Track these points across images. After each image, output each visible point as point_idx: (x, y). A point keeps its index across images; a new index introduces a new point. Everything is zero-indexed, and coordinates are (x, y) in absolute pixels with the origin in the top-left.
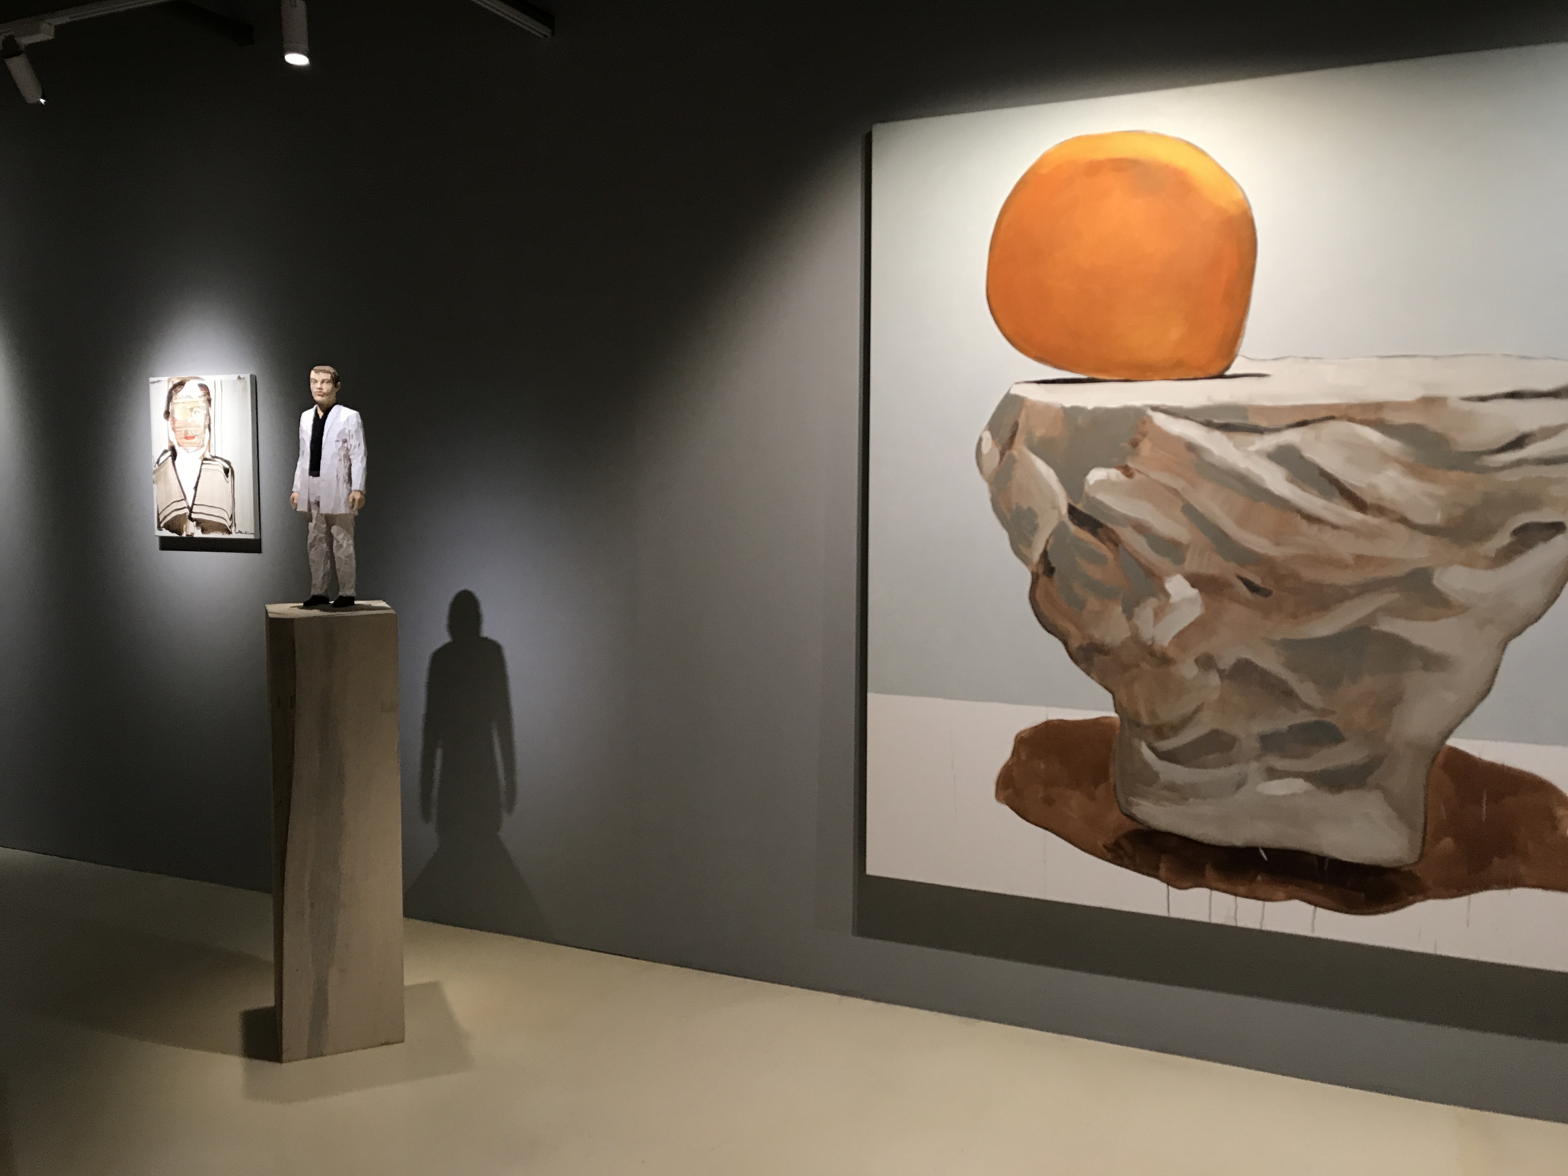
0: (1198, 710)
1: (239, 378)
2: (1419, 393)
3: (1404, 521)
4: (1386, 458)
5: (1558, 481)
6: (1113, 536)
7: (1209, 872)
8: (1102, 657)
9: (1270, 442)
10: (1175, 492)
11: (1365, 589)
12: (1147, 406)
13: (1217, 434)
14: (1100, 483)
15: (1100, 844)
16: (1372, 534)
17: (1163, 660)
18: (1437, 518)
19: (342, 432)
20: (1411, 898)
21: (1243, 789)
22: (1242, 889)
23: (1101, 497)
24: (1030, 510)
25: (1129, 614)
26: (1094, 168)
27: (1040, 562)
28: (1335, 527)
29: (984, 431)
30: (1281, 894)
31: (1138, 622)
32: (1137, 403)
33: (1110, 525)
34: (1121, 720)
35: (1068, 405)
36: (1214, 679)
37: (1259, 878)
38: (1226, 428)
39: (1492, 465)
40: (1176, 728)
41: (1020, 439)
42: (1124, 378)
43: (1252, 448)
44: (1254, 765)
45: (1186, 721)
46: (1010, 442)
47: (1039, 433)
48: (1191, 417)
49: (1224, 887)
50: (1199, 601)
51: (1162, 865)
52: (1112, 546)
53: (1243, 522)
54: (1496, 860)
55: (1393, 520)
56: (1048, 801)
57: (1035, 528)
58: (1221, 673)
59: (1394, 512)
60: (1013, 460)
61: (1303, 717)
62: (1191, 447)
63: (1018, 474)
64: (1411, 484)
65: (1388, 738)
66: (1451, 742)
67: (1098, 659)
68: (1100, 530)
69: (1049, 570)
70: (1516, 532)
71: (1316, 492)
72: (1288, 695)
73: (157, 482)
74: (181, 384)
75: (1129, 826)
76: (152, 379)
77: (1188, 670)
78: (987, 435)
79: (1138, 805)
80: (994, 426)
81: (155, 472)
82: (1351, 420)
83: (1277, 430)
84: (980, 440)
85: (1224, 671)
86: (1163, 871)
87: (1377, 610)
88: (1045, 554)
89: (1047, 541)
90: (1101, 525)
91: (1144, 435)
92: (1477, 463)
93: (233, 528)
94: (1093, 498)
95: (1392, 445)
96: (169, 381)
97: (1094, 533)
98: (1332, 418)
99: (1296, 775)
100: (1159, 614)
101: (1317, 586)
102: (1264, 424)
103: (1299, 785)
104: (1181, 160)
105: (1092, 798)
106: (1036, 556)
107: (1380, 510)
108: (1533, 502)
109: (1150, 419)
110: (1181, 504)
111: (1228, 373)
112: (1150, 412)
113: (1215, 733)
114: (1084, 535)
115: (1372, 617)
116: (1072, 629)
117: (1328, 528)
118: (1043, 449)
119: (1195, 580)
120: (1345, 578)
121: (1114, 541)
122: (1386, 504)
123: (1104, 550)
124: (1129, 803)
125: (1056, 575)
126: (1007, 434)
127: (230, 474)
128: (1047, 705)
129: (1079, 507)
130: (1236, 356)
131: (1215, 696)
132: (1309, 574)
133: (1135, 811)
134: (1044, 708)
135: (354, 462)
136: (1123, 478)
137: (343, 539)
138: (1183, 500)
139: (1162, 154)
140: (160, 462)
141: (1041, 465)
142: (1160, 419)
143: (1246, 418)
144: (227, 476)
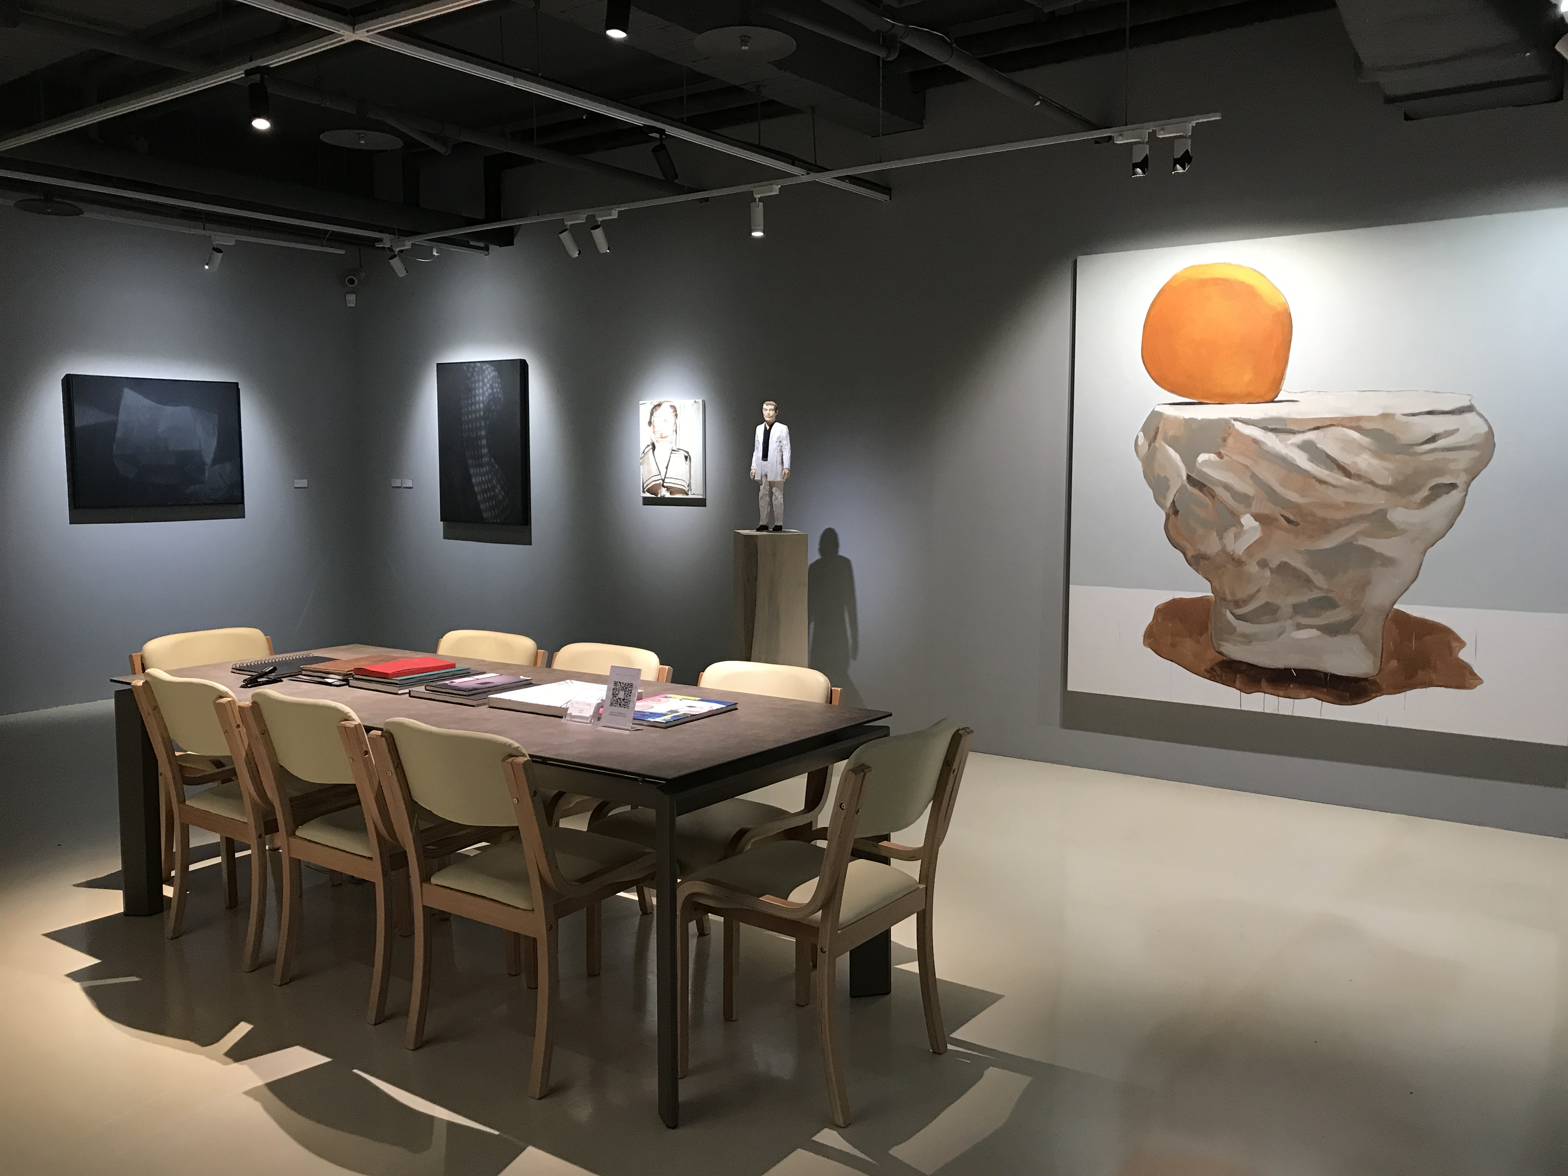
0: (1258, 591)
1: (695, 402)
2: (1380, 412)
3: (1372, 483)
4: (1362, 448)
5: (1454, 460)
6: (1212, 493)
7: (1264, 683)
8: (1206, 562)
9: (1299, 438)
10: (1247, 467)
11: (1349, 522)
12: (1231, 418)
13: (1270, 434)
14: (1205, 462)
15: (1203, 669)
16: (1353, 490)
17: (1239, 563)
18: (1390, 481)
19: (779, 437)
20: (1374, 695)
21: (1282, 636)
22: (1281, 693)
23: (1206, 470)
24: (1165, 477)
25: (1221, 537)
26: (1204, 283)
27: (1170, 507)
28: (1334, 486)
29: (1139, 432)
30: (1304, 696)
31: (1226, 541)
32: (1226, 416)
33: (1210, 486)
34: (1215, 598)
35: (1187, 417)
36: (1268, 573)
37: (1291, 686)
38: (1273, 430)
39: (1418, 451)
40: (1246, 602)
41: (1160, 436)
42: (1218, 402)
43: (1289, 442)
44: (1290, 622)
45: (1252, 597)
46: (1155, 438)
47: (1171, 433)
48: (1256, 424)
49: (1272, 691)
50: (1260, 529)
51: (1237, 681)
52: (1210, 497)
53: (1282, 484)
54: (1420, 672)
55: (1365, 483)
56: (1173, 645)
57: (1168, 488)
58: (1271, 569)
59: (1365, 478)
60: (1156, 448)
61: (1316, 594)
62: (1256, 441)
63: (1159, 456)
64: (1375, 462)
65: (1363, 605)
66: (1396, 607)
67: (1202, 562)
68: (1205, 489)
69: (1176, 512)
70: (1432, 488)
71: (1324, 467)
72: (1308, 581)
73: (643, 464)
74: (659, 405)
75: (1220, 658)
76: (641, 402)
77: (1253, 568)
78: (1141, 434)
79: (1224, 645)
80: (1144, 429)
81: (641, 458)
82: (1344, 426)
83: (1303, 432)
84: (1137, 437)
85: (1272, 568)
86: (1238, 684)
87: (1358, 532)
88: (1174, 502)
89: (1175, 495)
90: (1205, 486)
91: (1230, 435)
92: (1411, 450)
93: (690, 492)
94: (1201, 470)
95: (1365, 440)
96: (652, 403)
97: (1201, 491)
98: (1333, 425)
99: (1311, 627)
100: (1237, 536)
101: (1324, 520)
102: (1296, 428)
103: (1314, 632)
104: (1250, 279)
105: (1198, 642)
106: (1168, 504)
107: (1359, 477)
108: (1441, 472)
109: (1233, 425)
110: (1250, 474)
111: (1276, 400)
112: (1233, 422)
113: (1267, 603)
114: (1196, 491)
115: (1354, 537)
116: (1188, 546)
117: (1331, 487)
118: (1173, 443)
119: (1257, 517)
120: (1339, 516)
121: (1212, 495)
122: (1362, 473)
123: (1206, 500)
124: (1219, 645)
125: (1179, 516)
126: (1153, 434)
127: (688, 459)
128: (1174, 590)
129: (1193, 475)
130: (1281, 390)
131: (1268, 583)
132: (1320, 513)
133: (1222, 649)
134: (1172, 592)
135: (784, 453)
136: (1218, 459)
137: (778, 494)
138: (1251, 471)
139: (1241, 276)
140: (645, 452)
141: (1171, 451)
142: (1238, 426)
143: (1286, 425)
144: (687, 461)
